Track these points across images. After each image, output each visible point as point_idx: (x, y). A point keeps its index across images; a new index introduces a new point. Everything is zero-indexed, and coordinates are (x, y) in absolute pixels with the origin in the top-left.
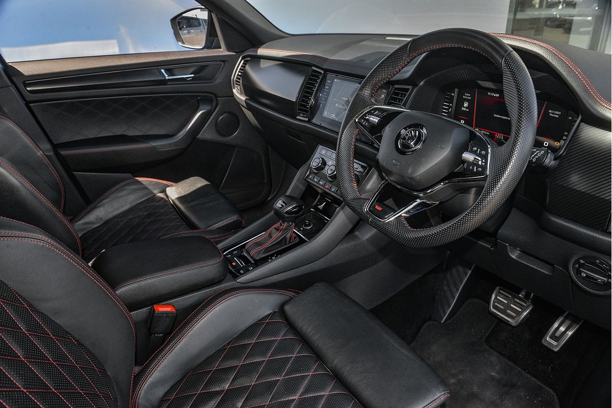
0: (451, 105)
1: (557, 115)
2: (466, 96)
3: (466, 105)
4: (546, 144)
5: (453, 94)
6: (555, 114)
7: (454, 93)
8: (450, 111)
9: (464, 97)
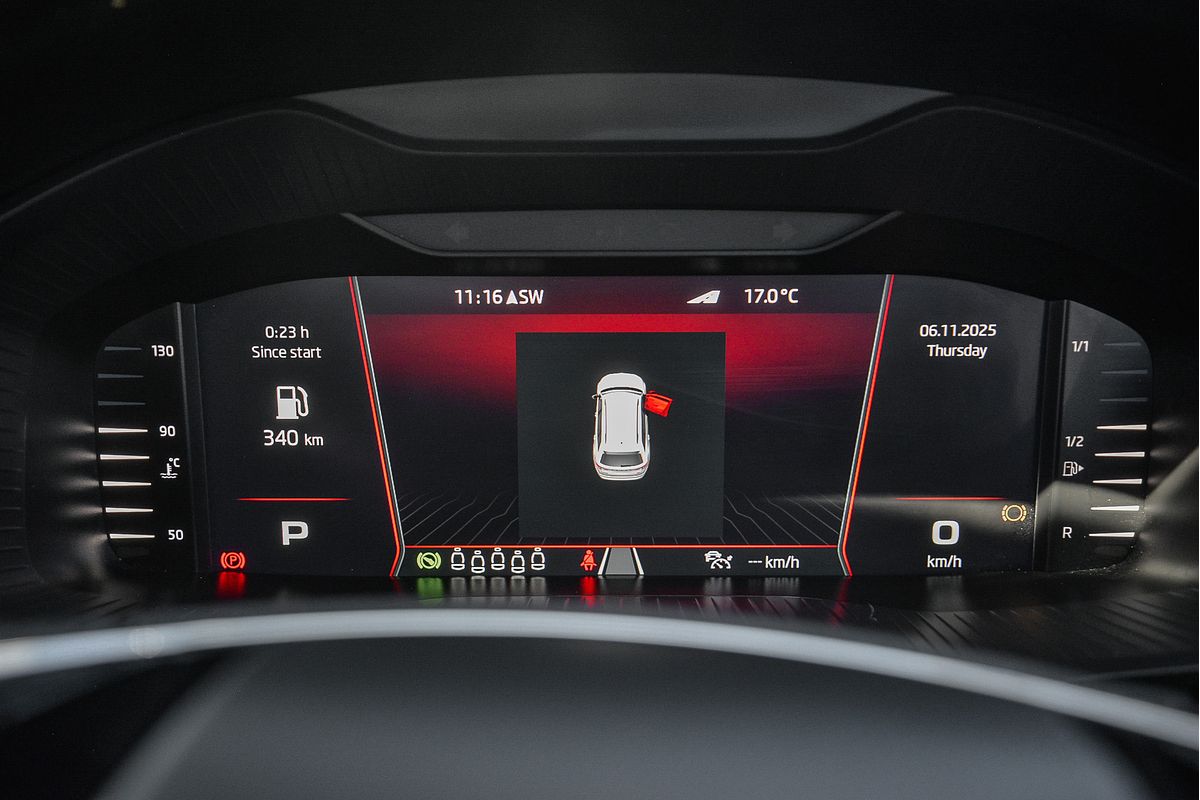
0: (167, 431)
1: (977, 342)
2: (276, 343)
3: (288, 408)
4: (946, 533)
5: (164, 351)
6: (964, 342)
7: (173, 341)
8: (169, 474)
9: (259, 352)
